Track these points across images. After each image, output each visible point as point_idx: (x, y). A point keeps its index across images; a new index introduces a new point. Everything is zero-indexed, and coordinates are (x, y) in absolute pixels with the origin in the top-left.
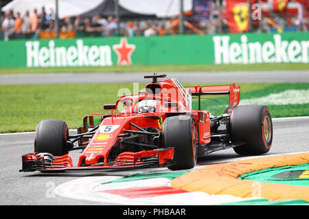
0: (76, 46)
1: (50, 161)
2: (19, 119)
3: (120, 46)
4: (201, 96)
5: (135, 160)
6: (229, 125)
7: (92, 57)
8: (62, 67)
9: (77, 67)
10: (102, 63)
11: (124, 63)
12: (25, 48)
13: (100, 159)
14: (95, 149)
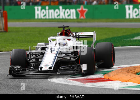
0: (59, 9)
2: (31, 44)
3: (80, 9)
7: (66, 15)
8: (52, 19)
9: (59, 19)
10: (71, 17)
11: (82, 17)
12: (34, 9)
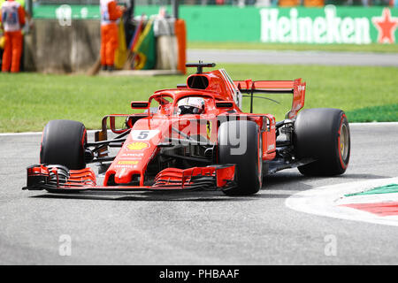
1: (64, 177)
3: (381, 19)
4: (254, 94)
5: (184, 179)
6: (293, 135)
10: (357, 40)
11: (386, 40)
13: (133, 176)
14: (127, 162)
